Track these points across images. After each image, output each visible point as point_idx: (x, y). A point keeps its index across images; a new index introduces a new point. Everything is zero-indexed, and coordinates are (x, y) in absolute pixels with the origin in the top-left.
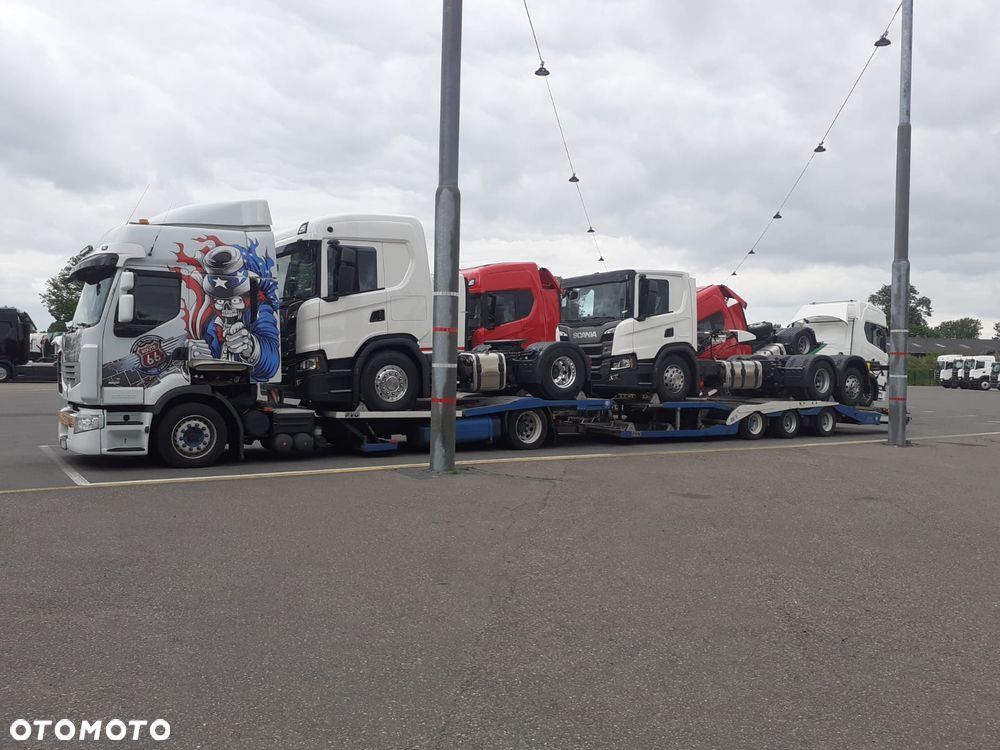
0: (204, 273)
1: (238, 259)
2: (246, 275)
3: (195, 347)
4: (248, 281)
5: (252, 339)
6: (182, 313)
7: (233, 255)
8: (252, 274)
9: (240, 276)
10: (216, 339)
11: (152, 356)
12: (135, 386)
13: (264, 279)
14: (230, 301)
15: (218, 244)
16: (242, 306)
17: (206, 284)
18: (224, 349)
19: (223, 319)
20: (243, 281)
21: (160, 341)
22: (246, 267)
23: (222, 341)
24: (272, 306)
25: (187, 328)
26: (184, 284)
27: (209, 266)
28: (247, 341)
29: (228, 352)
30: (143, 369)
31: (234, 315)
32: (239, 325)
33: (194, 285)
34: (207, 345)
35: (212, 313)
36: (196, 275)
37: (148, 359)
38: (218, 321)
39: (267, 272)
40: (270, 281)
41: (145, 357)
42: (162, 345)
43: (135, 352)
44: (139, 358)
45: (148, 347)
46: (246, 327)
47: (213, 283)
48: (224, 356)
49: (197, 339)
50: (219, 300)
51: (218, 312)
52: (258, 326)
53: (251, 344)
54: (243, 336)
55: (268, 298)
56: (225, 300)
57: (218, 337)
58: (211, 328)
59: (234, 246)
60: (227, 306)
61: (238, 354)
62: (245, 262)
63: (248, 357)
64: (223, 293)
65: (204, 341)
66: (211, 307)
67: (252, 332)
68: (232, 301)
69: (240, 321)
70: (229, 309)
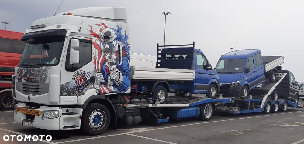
0: (101, 41)
1: (114, 35)
3: (98, 77)
5: (119, 73)
6: (93, 60)
7: (112, 33)
8: (119, 43)
9: (114, 43)
12: (74, 95)
13: (124, 45)
15: (106, 27)
16: (115, 57)
17: (102, 47)
19: (109, 63)
20: (116, 45)
21: (85, 73)
22: (117, 39)
23: (108, 74)
24: (127, 57)
25: (95, 68)
26: (93, 46)
27: (103, 38)
28: (117, 74)
29: (110, 78)
30: (77, 87)
31: (113, 61)
32: (115, 66)
33: (97, 47)
34: (102, 76)
35: (105, 61)
36: (98, 42)
37: (80, 82)
38: (107, 64)
39: (126, 42)
40: (127, 46)
41: (78, 81)
42: (86, 75)
43: (74, 79)
44: (76, 82)
45: (80, 76)
46: (117, 67)
47: (104, 46)
48: (109, 80)
49: (99, 73)
50: (107, 54)
51: (107, 60)
52: (122, 67)
53: (119, 75)
54: (116, 71)
55: (126, 54)
56: (109, 54)
57: (107, 72)
58: (104, 67)
59: (112, 29)
60: (110, 57)
61: (114, 80)
62: (117, 36)
63: (118, 81)
64: (109, 51)
65: (101, 73)
66: (104, 57)
67: (119, 69)
68: (112, 55)
69: (115, 64)
70: (111, 58)
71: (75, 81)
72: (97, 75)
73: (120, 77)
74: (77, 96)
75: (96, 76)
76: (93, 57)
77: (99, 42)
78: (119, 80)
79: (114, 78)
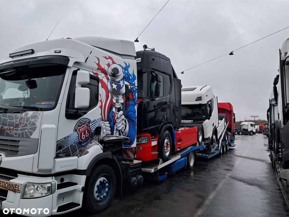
0: (108, 79)
1: (121, 74)
2: (124, 83)
3: (104, 127)
4: (124, 86)
5: (125, 121)
6: (99, 104)
7: (119, 71)
8: (126, 83)
9: (121, 83)
10: (113, 121)
11: (85, 134)
12: (73, 156)
13: (132, 87)
14: (118, 97)
15: (114, 63)
16: (122, 101)
17: (109, 87)
18: (115, 127)
19: (116, 108)
20: (123, 86)
21: (89, 122)
22: (124, 78)
23: (115, 123)
24: (134, 102)
25: (101, 114)
26: (100, 84)
27: (110, 75)
28: (124, 122)
29: (117, 129)
30: (80, 143)
31: (120, 106)
32: (121, 112)
34: (109, 125)
36: (105, 80)
37: (83, 135)
38: (114, 110)
39: (133, 82)
40: (134, 88)
41: (81, 134)
42: (90, 125)
43: (76, 130)
44: (78, 135)
45: (83, 127)
46: (124, 114)
47: (112, 86)
48: (115, 132)
49: (105, 121)
50: (114, 97)
51: (114, 105)
52: (128, 114)
53: (125, 124)
54: (123, 119)
55: (133, 98)
56: (117, 97)
57: (113, 120)
58: (111, 114)
59: (120, 65)
60: (117, 101)
61: (120, 130)
62: (124, 75)
63: (123, 132)
64: (116, 93)
65: (108, 122)
66: (111, 100)
67: (126, 117)
68: (119, 98)
69: (122, 110)
70: (118, 103)
71: (77, 133)
72: (103, 124)
73: (126, 126)
74: (77, 156)
75: (102, 126)
76: (100, 99)
77: (107, 80)
78: (125, 130)
79: (120, 129)
